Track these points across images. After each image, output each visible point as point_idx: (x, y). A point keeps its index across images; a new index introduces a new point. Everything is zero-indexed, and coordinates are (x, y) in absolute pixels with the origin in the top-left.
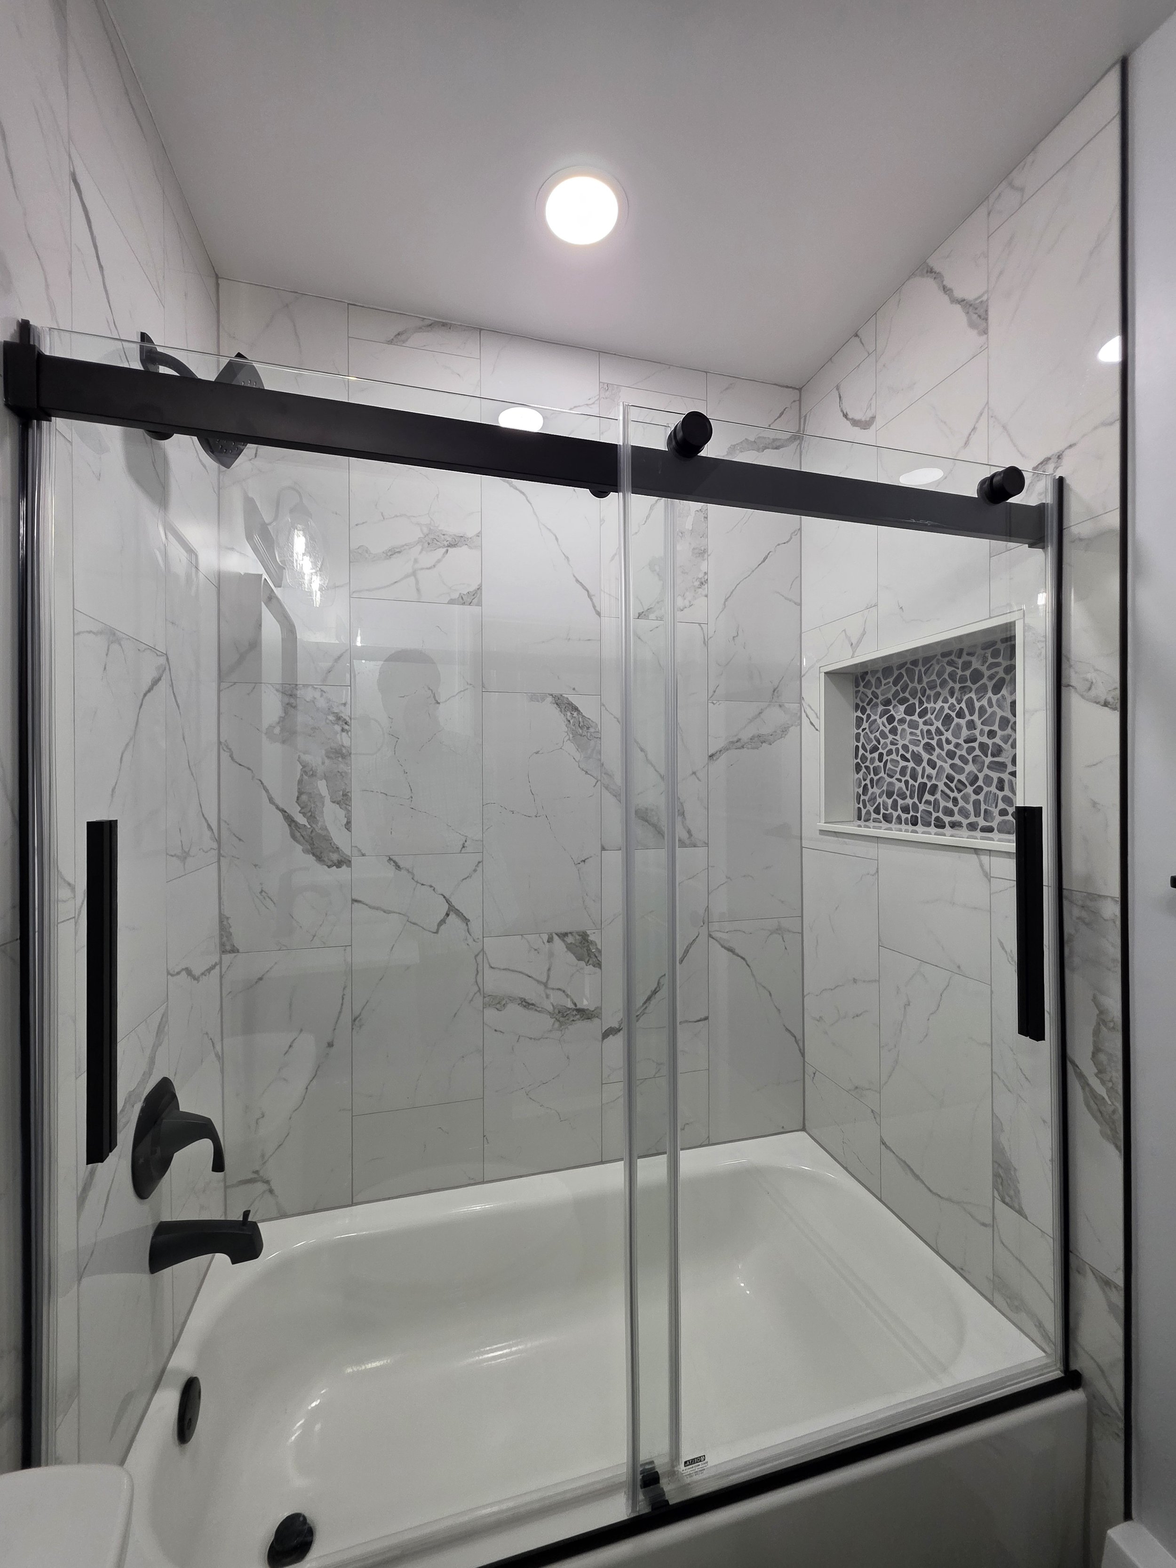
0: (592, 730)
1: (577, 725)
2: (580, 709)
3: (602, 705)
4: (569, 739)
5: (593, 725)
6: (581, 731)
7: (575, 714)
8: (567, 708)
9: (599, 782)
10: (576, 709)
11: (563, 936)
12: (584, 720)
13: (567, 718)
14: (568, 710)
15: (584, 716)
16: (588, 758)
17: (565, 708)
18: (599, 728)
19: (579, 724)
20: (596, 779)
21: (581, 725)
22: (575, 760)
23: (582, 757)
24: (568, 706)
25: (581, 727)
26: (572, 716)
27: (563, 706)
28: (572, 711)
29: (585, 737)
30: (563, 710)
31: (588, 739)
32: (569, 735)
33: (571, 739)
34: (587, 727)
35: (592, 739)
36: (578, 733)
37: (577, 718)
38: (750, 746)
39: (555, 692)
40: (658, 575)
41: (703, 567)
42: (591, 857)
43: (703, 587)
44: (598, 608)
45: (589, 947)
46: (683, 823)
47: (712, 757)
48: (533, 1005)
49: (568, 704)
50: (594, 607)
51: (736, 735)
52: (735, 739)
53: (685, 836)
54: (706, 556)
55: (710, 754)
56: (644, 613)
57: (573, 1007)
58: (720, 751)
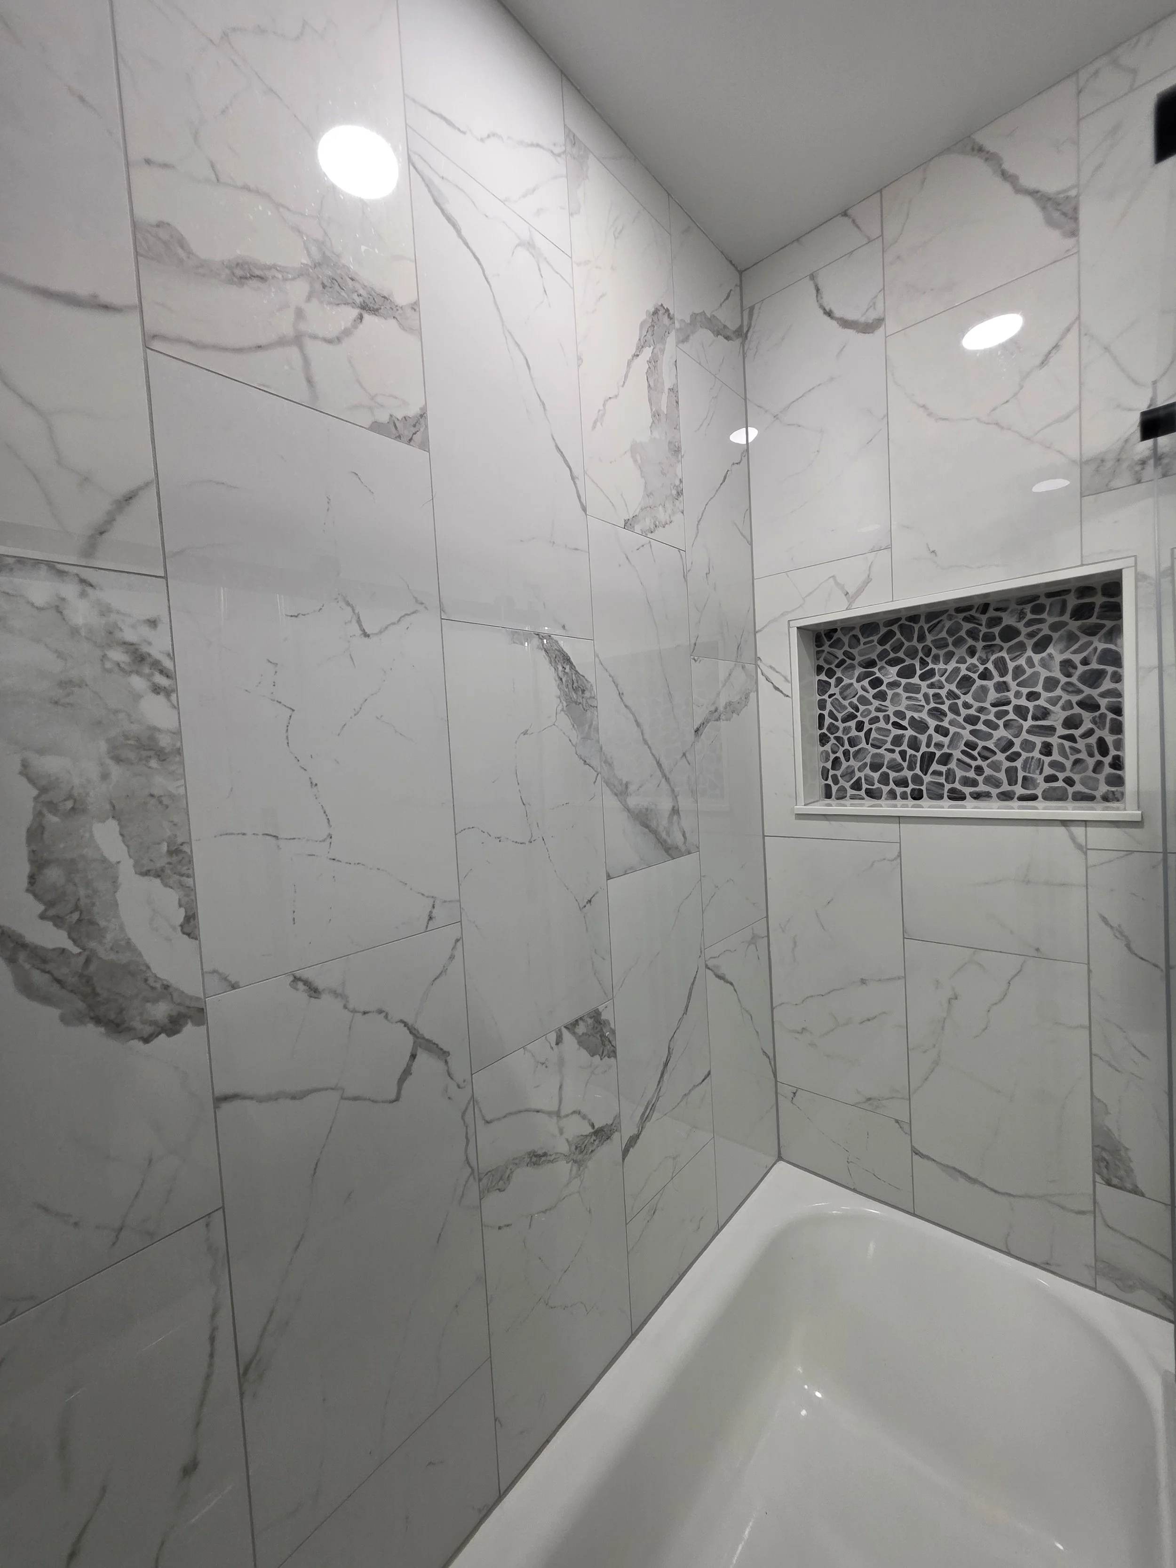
0: (587, 694)
1: (570, 686)
2: (572, 660)
3: (595, 654)
4: (563, 710)
5: (588, 686)
6: (575, 696)
7: (567, 668)
8: (558, 659)
9: (599, 775)
10: (567, 660)
11: (574, 1025)
12: (578, 678)
13: (558, 675)
14: (558, 661)
15: (578, 672)
16: (586, 738)
17: (556, 657)
18: (594, 692)
19: (573, 684)
20: (595, 771)
21: (576, 687)
22: (572, 744)
23: (579, 738)
24: (559, 653)
25: (575, 690)
26: (564, 672)
27: (554, 656)
28: (564, 662)
29: (580, 705)
30: (552, 660)
31: (584, 710)
32: (563, 703)
33: (565, 709)
34: (582, 690)
35: (588, 708)
36: (573, 699)
37: (570, 673)
38: (724, 717)
39: (543, 631)
40: (640, 468)
41: (679, 471)
42: (597, 893)
43: (680, 498)
44: (583, 500)
45: (602, 1031)
46: (678, 824)
47: (697, 732)
48: (545, 1155)
49: (559, 651)
50: (579, 497)
51: (714, 704)
52: (713, 708)
53: (680, 842)
54: (680, 457)
55: (695, 728)
56: (629, 522)
57: (591, 1130)
58: (703, 724)
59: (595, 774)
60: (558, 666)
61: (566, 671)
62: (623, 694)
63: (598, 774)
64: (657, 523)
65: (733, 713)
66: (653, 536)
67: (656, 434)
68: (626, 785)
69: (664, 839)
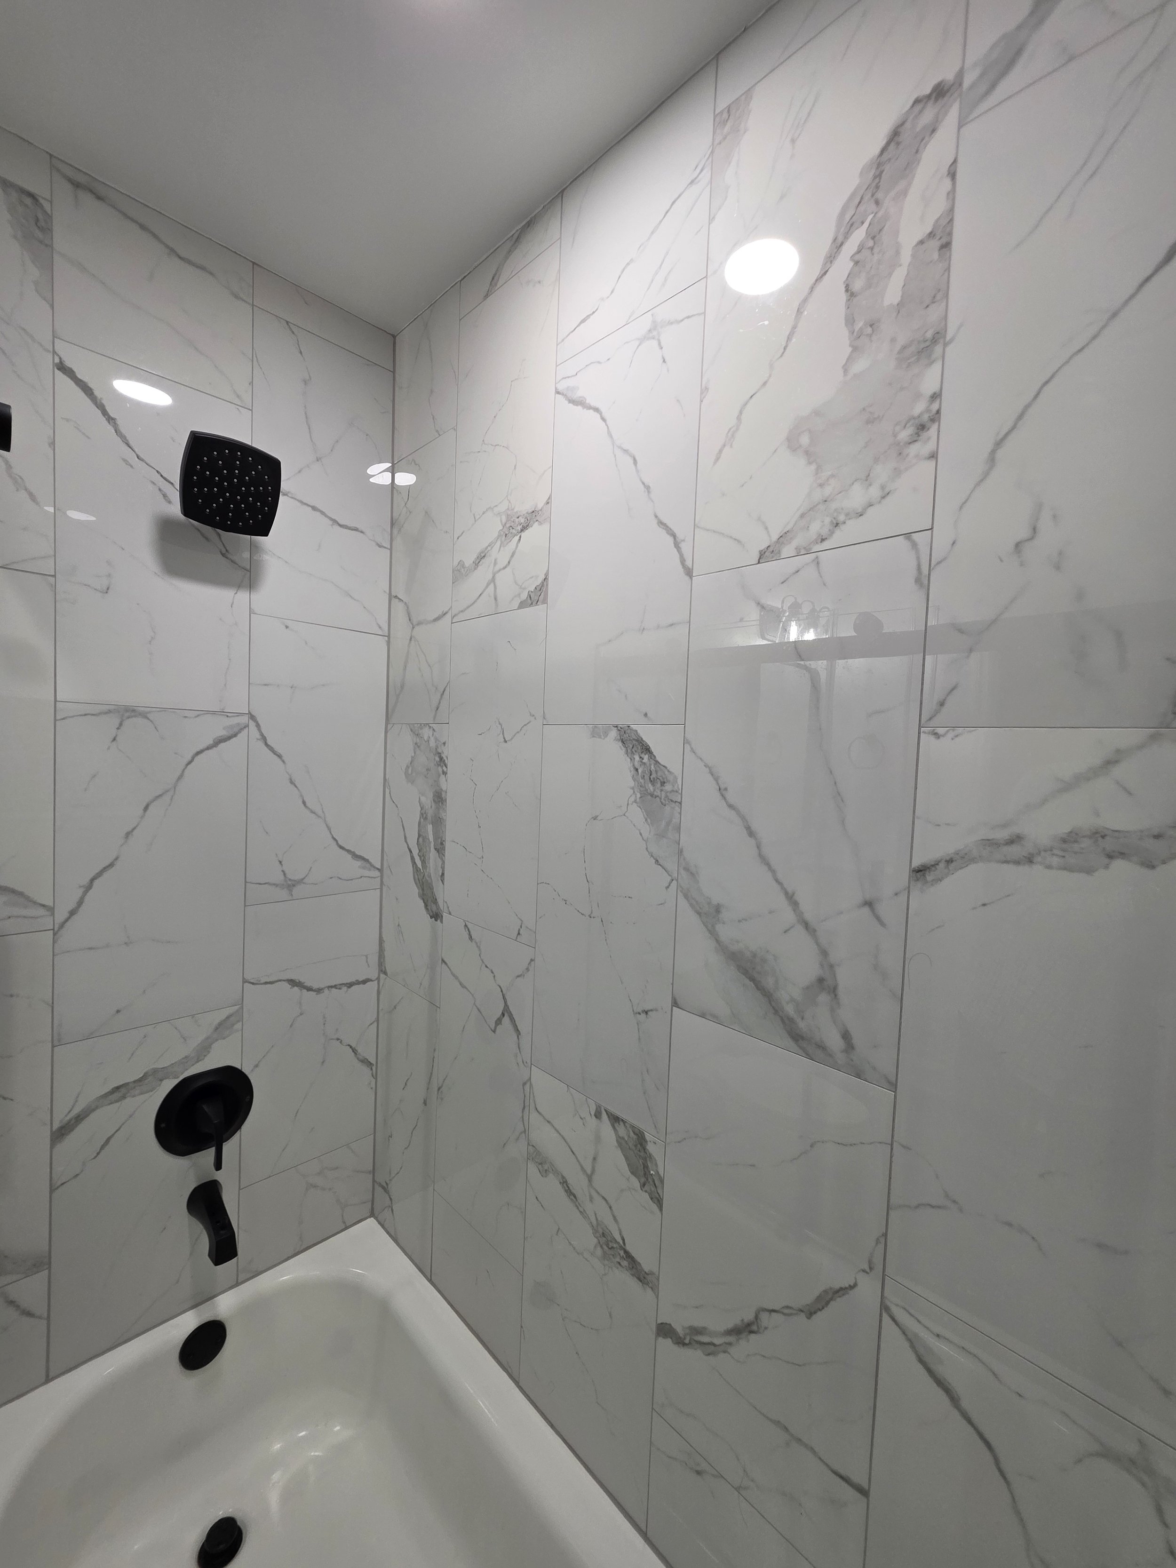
0: (668, 787)
1: (647, 777)
2: (653, 749)
3: (686, 741)
4: (635, 801)
5: (671, 778)
6: (652, 788)
7: (646, 758)
8: (635, 748)
9: (674, 882)
10: (647, 750)
11: (615, 1120)
12: (658, 769)
13: (634, 765)
14: (636, 751)
15: (659, 763)
16: (661, 836)
17: (633, 748)
18: (678, 785)
19: (651, 775)
20: (669, 875)
21: (654, 778)
22: (643, 838)
23: (652, 834)
24: (637, 743)
25: (653, 782)
26: (641, 762)
27: (631, 746)
28: (642, 753)
29: (657, 798)
30: (629, 751)
31: (662, 804)
32: (636, 794)
33: (638, 800)
34: (661, 782)
35: (667, 802)
36: (649, 790)
37: (648, 765)
38: (1055, 861)
39: (622, 722)
40: (807, 453)
41: (930, 381)
42: (656, 1010)
43: (924, 435)
44: (689, 563)
45: (646, 1161)
46: (832, 1010)
47: (920, 872)
48: (575, 1197)
49: (637, 741)
50: (683, 562)
51: (1004, 826)
52: (1002, 835)
53: (835, 1042)
54: (938, 349)
55: (916, 863)
56: (771, 549)
57: (621, 1243)
58: (950, 861)
59: (669, 878)
60: (635, 757)
61: (643, 761)
62: (726, 789)
63: (673, 880)
64: (842, 518)
65: (1110, 857)
66: (826, 545)
67: (860, 365)
68: (718, 909)
69: (791, 1020)
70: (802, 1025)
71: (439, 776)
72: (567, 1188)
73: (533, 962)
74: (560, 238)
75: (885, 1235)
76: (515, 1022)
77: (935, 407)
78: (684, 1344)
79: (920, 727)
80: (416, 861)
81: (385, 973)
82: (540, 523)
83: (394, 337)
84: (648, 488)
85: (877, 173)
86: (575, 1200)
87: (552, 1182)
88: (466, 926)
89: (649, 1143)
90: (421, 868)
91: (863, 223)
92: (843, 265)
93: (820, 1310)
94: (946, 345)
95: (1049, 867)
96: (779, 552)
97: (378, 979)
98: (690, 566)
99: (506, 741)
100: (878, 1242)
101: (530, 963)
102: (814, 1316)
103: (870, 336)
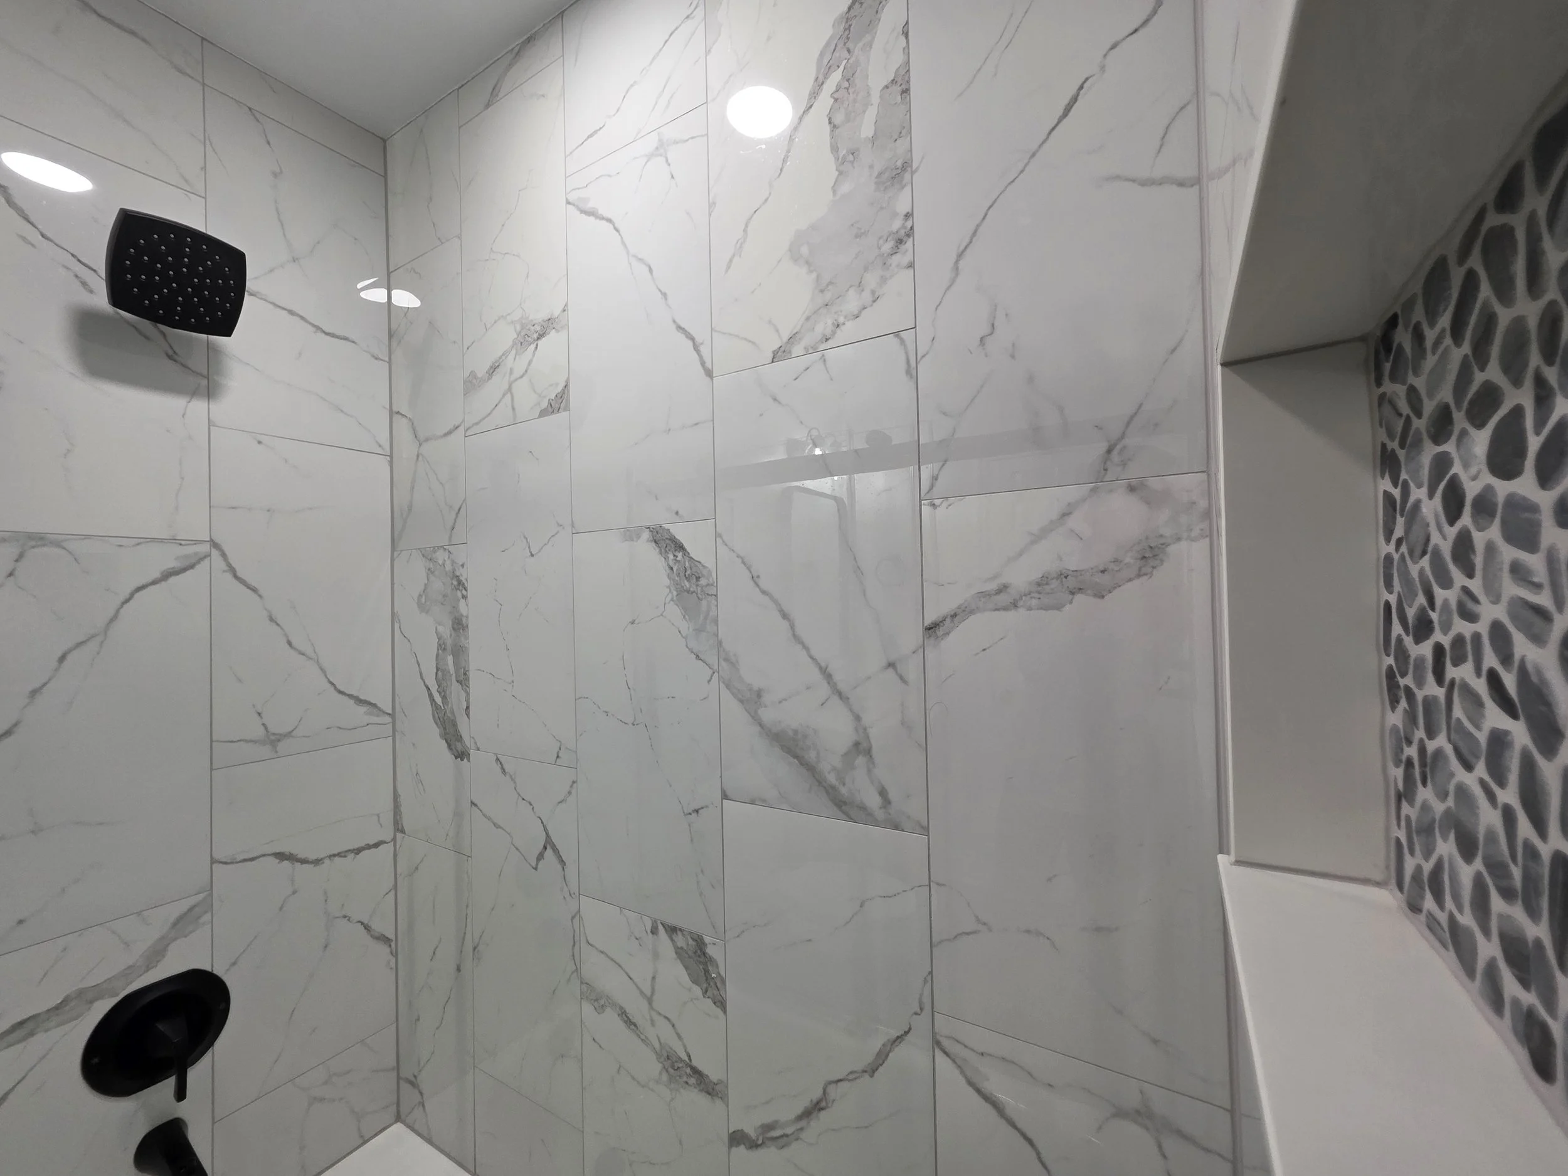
0: (703, 582)
1: (682, 574)
2: (686, 546)
3: (717, 535)
4: (672, 600)
5: (705, 572)
6: (687, 584)
7: (680, 555)
8: (669, 548)
9: (716, 674)
10: (680, 547)
11: (672, 930)
12: (692, 565)
13: (668, 565)
14: (669, 550)
15: (693, 559)
16: (699, 630)
17: (666, 547)
18: (713, 579)
19: (686, 572)
20: (710, 668)
21: (689, 575)
22: (682, 635)
23: (691, 630)
24: (670, 542)
25: (688, 578)
26: (675, 560)
27: (665, 545)
28: (676, 550)
29: (694, 594)
30: (663, 550)
31: (699, 598)
32: (672, 593)
33: (675, 598)
34: (696, 578)
35: (704, 597)
36: (685, 588)
37: (682, 562)
38: (1034, 602)
39: (654, 522)
40: (807, 262)
41: (903, 207)
42: (707, 807)
43: (903, 247)
44: (708, 365)
45: (707, 966)
46: (869, 771)
47: (931, 629)
48: (635, 1025)
49: (670, 539)
50: (703, 363)
51: (995, 577)
52: (992, 586)
53: (873, 801)
54: (907, 176)
55: (927, 623)
56: (782, 349)
57: (686, 1059)
58: (954, 616)
59: (711, 672)
60: (669, 555)
61: (678, 559)
62: (758, 577)
63: (714, 673)
64: (841, 320)
65: (1073, 593)
66: (830, 344)
67: (845, 188)
68: (759, 694)
69: (833, 788)
70: (844, 790)
71: (459, 600)
72: (626, 1019)
73: (575, 785)
74: (563, 56)
75: (931, 973)
76: (559, 852)
77: (909, 224)
78: (757, 1146)
79: (920, 500)
80: (435, 698)
81: (403, 832)
82: (558, 331)
83: (384, 141)
84: (664, 295)
85: (847, 27)
86: (635, 1029)
87: (610, 1015)
88: (498, 759)
89: (708, 946)
90: (441, 705)
91: (839, 67)
92: (825, 101)
93: (881, 1065)
94: (913, 173)
95: (1030, 609)
96: (790, 352)
97: (394, 840)
98: (710, 367)
99: (532, 555)
100: (925, 981)
101: (571, 786)
102: (877, 1074)
103: (852, 162)
